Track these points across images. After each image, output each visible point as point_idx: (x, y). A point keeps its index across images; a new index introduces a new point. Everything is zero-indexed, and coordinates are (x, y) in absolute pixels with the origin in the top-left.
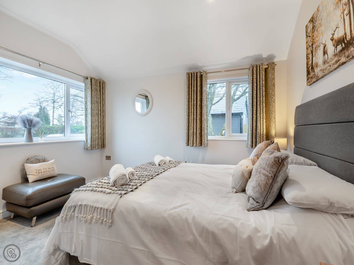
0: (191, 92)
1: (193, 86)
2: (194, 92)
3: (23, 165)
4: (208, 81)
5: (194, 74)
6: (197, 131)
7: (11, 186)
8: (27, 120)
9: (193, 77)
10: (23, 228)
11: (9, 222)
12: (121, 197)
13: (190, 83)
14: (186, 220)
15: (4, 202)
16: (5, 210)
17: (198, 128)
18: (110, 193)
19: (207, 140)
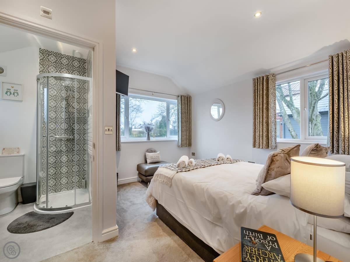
0: (257, 96)
1: (259, 91)
2: (260, 96)
3: (145, 153)
4: (276, 83)
5: (260, 79)
6: (264, 133)
7: (140, 164)
8: (147, 127)
9: (259, 82)
10: (144, 187)
11: (139, 183)
12: (177, 173)
13: (256, 88)
14: (203, 189)
15: (138, 172)
16: (138, 177)
17: (264, 130)
18: (173, 170)
19: (276, 143)
